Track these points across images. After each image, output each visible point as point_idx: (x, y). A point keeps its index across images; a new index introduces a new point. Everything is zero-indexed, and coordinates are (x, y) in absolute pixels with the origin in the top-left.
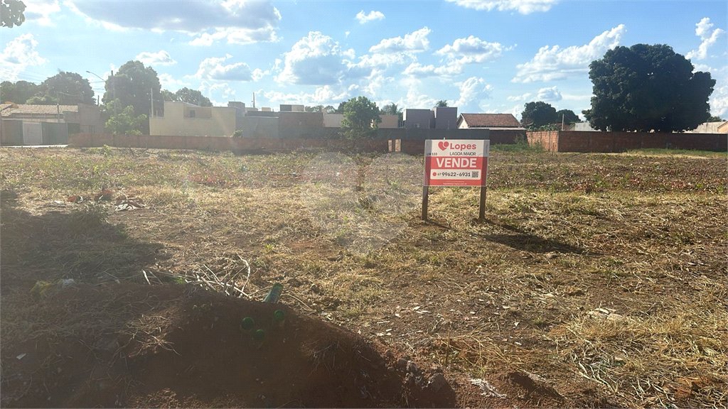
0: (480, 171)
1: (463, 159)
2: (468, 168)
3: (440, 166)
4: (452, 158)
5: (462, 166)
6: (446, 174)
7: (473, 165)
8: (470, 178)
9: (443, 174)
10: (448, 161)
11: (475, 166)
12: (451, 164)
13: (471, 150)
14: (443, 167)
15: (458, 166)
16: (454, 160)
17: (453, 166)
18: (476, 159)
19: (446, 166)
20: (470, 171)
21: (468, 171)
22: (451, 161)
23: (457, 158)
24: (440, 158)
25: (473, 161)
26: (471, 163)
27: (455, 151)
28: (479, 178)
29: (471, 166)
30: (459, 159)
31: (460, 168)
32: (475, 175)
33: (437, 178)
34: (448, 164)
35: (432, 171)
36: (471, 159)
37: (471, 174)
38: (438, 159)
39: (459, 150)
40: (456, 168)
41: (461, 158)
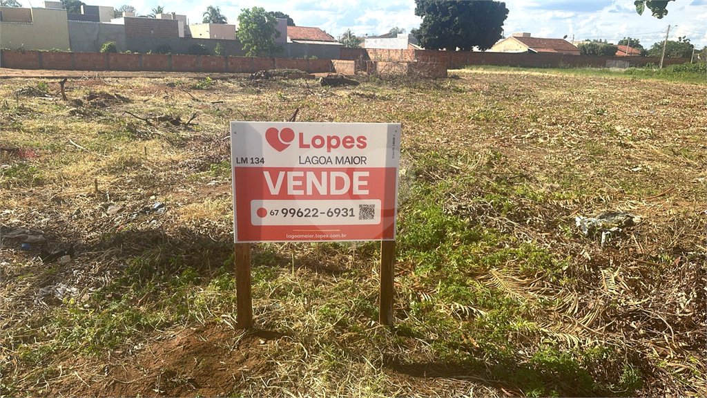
0: (377, 204)
1: (334, 175)
2: (351, 195)
3: (275, 191)
4: (305, 170)
5: (334, 192)
6: (293, 212)
7: (361, 187)
8: (355, 221)
9: (285, 212)
10: (295, 179)
11: (366, 192)
12: (304, 187)
13: (355, 152)
14: (283, 195)
15: (323, 190)
16: (311, 177)
17: (309, 192)
18: (367, 174)
19: (291, 191)
20: (354, 204)
21: (349, 204)
22: (304, 179)
23: (318, 172)
24: (274, 172)
25: (361, 179)
26: (356, 183)
27: (312, 152)
28: (377, 220)
29: (356, 191)
30: (324, 174)
31: (329, 197)
32: (367, 211)
33: (267, 221)
34: (296, 188)
35: (255, 205)
36: (356, 175)
37: (357, 211)
38: (267, 174)
39: (323, 152)
40: (316, 195)
41: (329, 170)
